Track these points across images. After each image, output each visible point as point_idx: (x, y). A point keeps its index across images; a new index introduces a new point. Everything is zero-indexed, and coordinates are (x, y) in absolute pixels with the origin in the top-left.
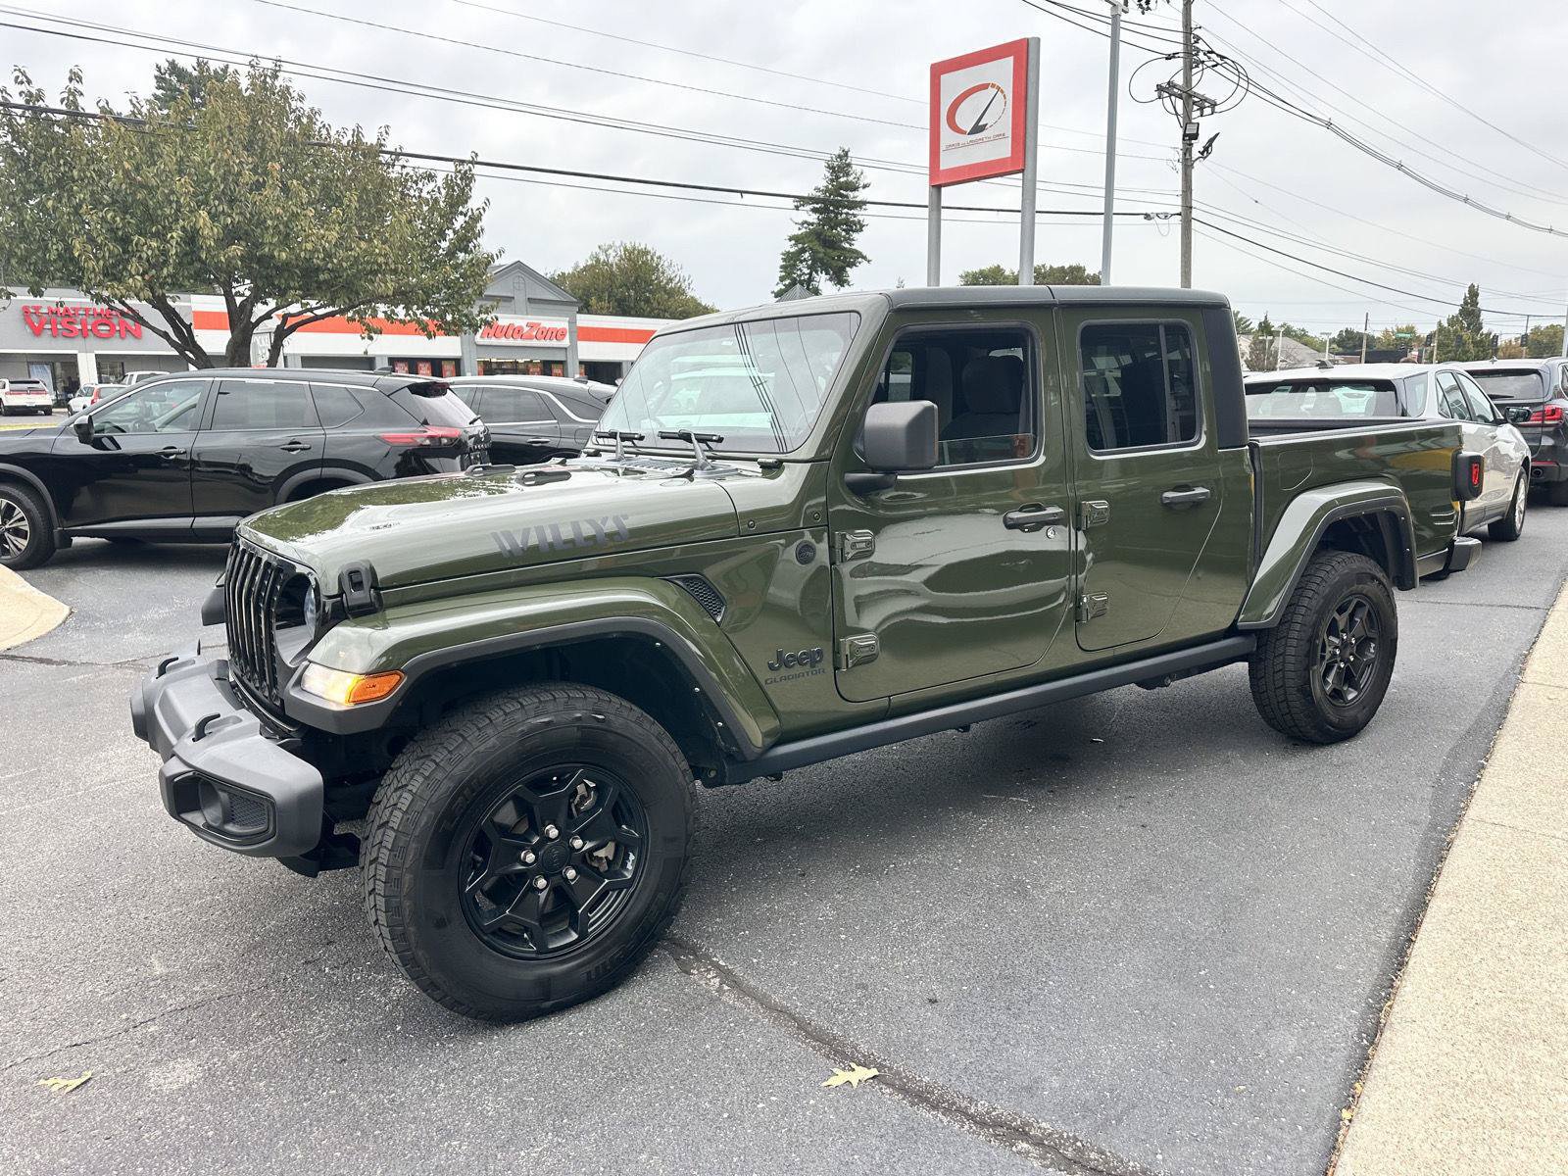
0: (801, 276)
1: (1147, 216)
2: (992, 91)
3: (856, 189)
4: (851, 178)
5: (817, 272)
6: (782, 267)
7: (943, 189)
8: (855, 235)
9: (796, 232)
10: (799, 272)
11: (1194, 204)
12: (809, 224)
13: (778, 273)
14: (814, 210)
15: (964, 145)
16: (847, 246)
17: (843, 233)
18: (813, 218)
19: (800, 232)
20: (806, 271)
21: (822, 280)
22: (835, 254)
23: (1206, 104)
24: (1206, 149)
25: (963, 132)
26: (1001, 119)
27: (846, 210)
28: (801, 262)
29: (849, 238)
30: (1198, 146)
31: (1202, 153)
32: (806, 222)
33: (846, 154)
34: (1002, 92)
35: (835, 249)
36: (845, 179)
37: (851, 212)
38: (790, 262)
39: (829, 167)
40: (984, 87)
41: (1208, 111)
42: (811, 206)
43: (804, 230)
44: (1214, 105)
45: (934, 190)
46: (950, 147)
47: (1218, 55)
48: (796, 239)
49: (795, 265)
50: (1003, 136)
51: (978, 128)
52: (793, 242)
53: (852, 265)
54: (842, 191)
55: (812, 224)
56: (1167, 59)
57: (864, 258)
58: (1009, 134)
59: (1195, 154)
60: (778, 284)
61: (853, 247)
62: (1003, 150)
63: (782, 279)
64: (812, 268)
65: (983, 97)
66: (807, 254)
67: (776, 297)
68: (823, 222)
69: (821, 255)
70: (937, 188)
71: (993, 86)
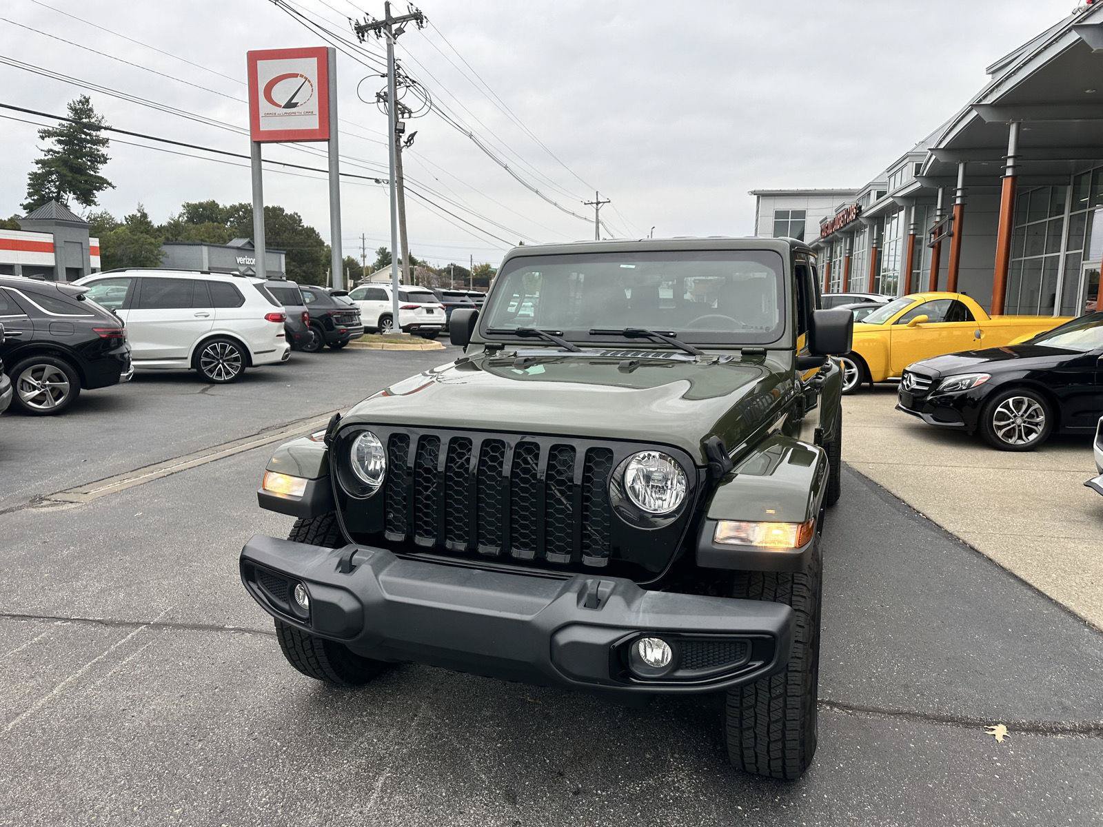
0: (49, 193)
1: (377, 181)
2: (300, 80)
3: (99, 128)
4: (93, 120)
5: (65, 192)
6: (29, 185)
7: (262, 145)
8: (100, 166)
9: (42, 156)
10: (47, 190)
11: (404, 176)
12: (55, 152)
13: (26, 190)
14: (60, 142)
15: (280, 115)
16: (92, 173)
17: (89, 163)
18: (59, 148)
19: (46, 158)
20: (53, 189)
21: (70, 199)
22: (83, 179)
23: (405, 110)
24: (409, 141)
25: (280, 106)
26: (309, 100)
27: (89, 145)
28: (49, 182)
29: (94, 168)
30: (404, 138)
31: (406, 143)
32: (52, 150)
33: (87, 101)
34: (309, 81)
35: (82, 175)
36: (87, 120)
37: (95, 147)
38: (37, 182)
39: (71, 108)
40: (295, 75)
41: (406, 115)
42: (56, 138)
43: (50, 157)
44: (410, 112)
45: (255, 145)
46: (267, 115)
47: (411, 80)
48: (42, 163)
49: (43, 184)
50: (310, 113)
51: (290, 105)
52: (40, 165)
53: (98, 189)
54: (85, 130)
55: (58, 153)
56: (382, 76)
57: (110, 184)
58: (317, 112)
59: (402, 144)
60: (26, 198)
61: (97, 174)
62: (313, 123)
63: (30, 195)
64: (60, 188)
65: (294, 83)
66: (54, 177)
67: (25, 209)
68: (70, 152)
69: (70, 179)
70: (257, 144)
71: (302, 76)
